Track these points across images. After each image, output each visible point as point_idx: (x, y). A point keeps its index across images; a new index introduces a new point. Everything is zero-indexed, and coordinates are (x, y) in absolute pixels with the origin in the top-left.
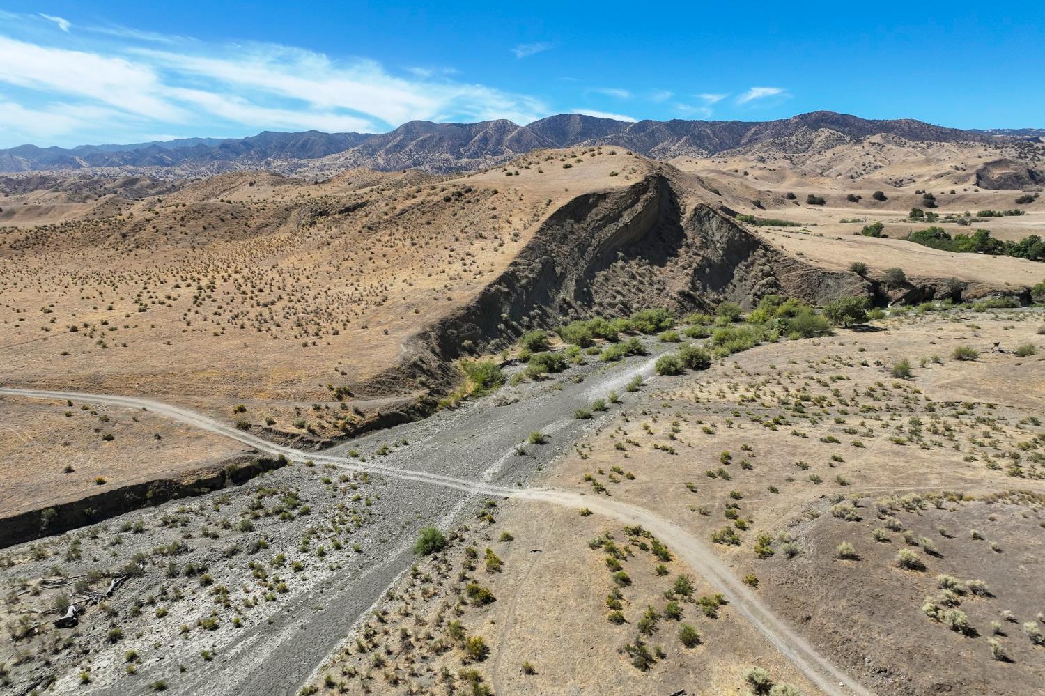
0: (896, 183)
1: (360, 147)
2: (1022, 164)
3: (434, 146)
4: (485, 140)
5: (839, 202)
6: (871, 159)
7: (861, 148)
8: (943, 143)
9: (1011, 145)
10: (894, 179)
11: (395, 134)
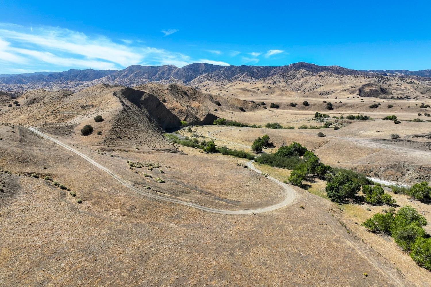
0: (326, 93)
1: (109, 76)
2: (378, 86)
3: (141, 76)
4: (163, 73)
5: (287, 107)
6: (318, 82)
7: (315, 77)
8: (349, 76)
9: (374, 77)
10: (325, 91)
11: (124, 71)
